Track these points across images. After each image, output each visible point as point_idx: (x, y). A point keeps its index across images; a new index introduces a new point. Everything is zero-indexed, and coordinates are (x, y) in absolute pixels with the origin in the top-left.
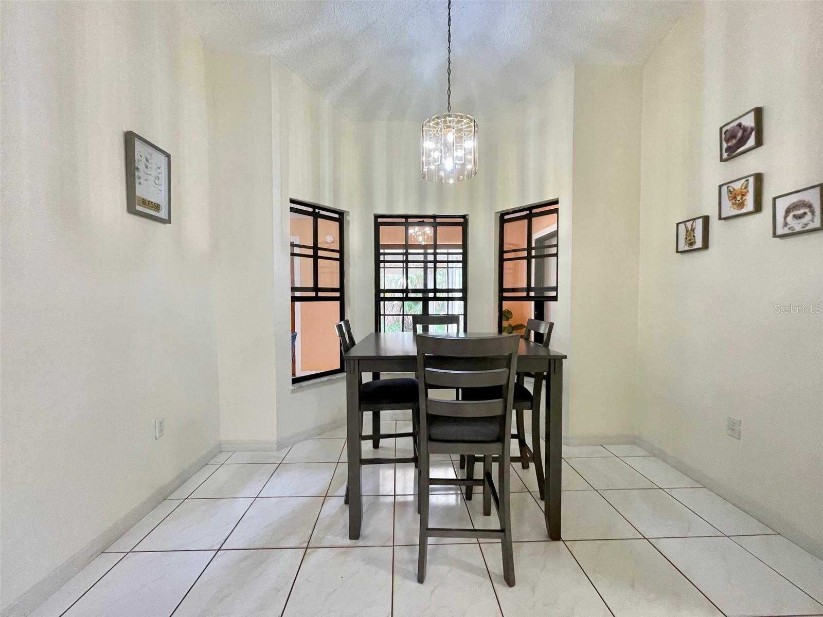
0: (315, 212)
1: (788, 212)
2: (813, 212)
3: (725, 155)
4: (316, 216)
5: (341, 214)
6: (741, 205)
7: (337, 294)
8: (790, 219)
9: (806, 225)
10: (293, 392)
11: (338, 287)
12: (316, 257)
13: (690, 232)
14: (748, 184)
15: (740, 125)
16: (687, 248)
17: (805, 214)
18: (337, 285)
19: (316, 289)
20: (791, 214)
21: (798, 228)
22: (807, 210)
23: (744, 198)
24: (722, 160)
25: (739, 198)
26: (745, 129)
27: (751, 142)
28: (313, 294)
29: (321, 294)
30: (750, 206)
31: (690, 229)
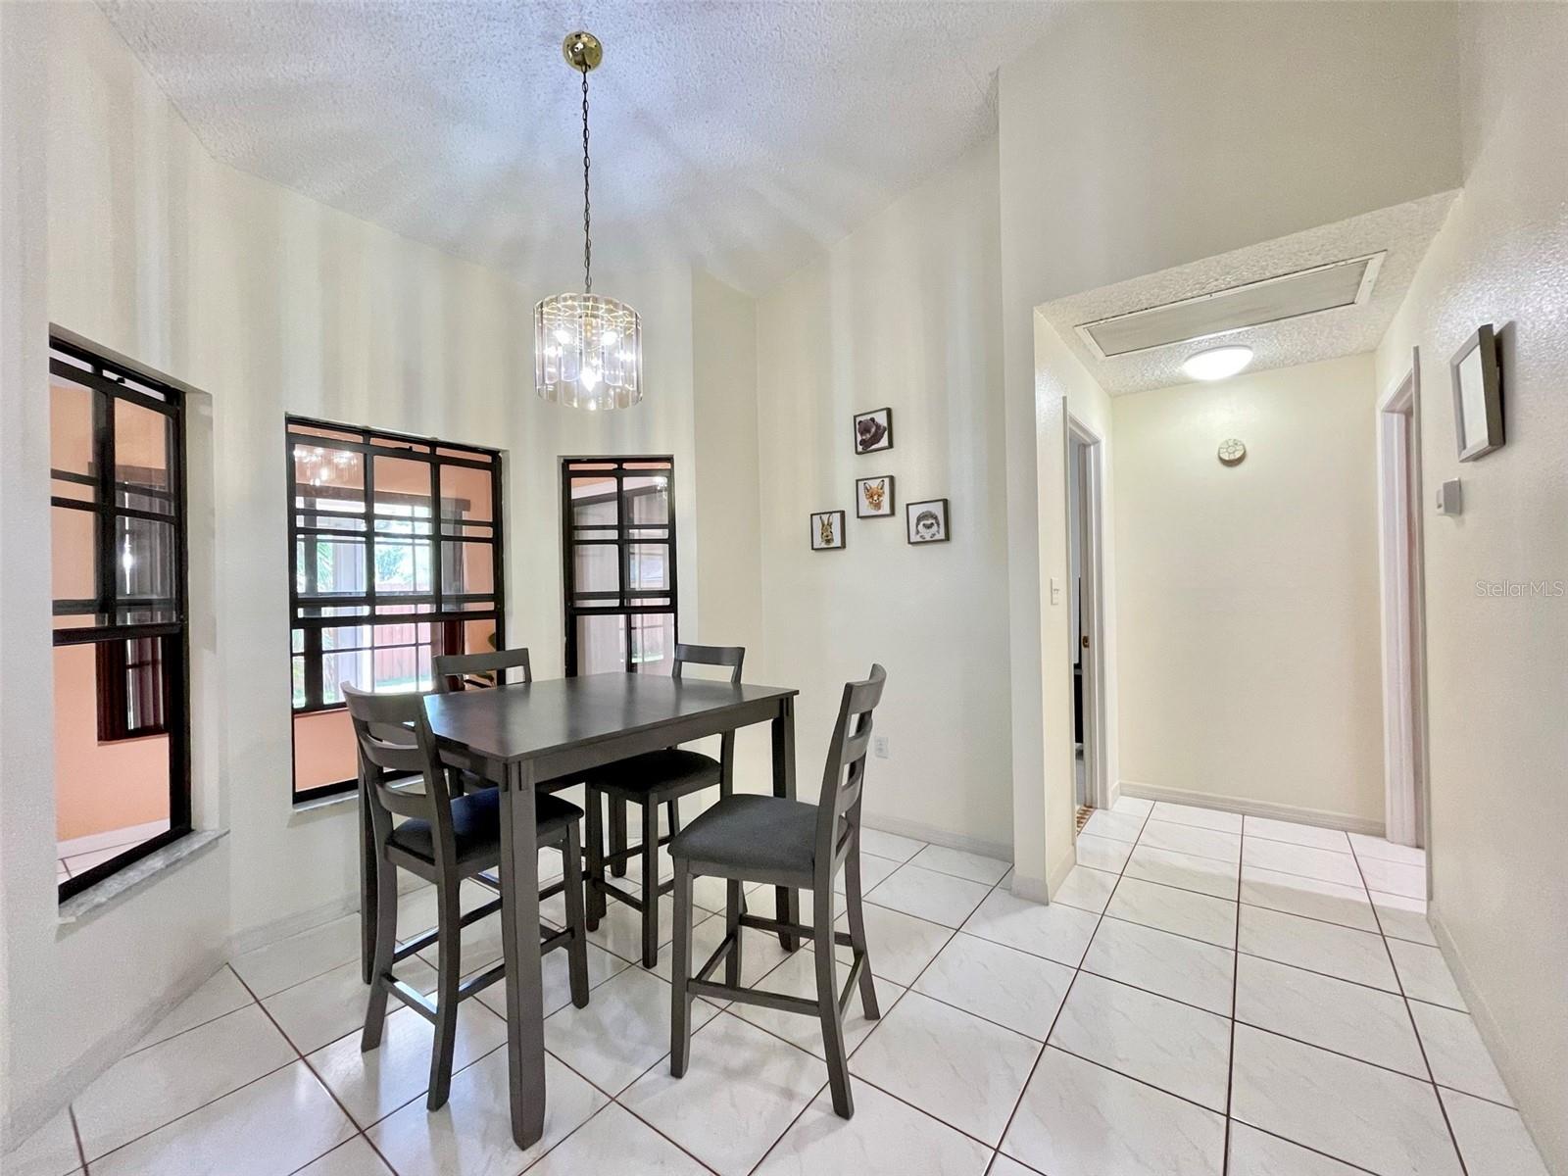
1: (919, 520)
2: (938, 524)
3: (860, 448)
6: (878, 506)
8: (921, 527)
9: (934, 535)
13: (826, 527)
14: (883, 486)
15: (873, 420)
16: (824, 545)
17: (932, 524)
20: (922, 523)
21: (928, 538)
22: (934, 521)
23: (881, 499)
24: (857, 453)
25: (875, 498)
26: (878, 426)
27: (884, 442)
30: (886, 509)
31: (826, 523)
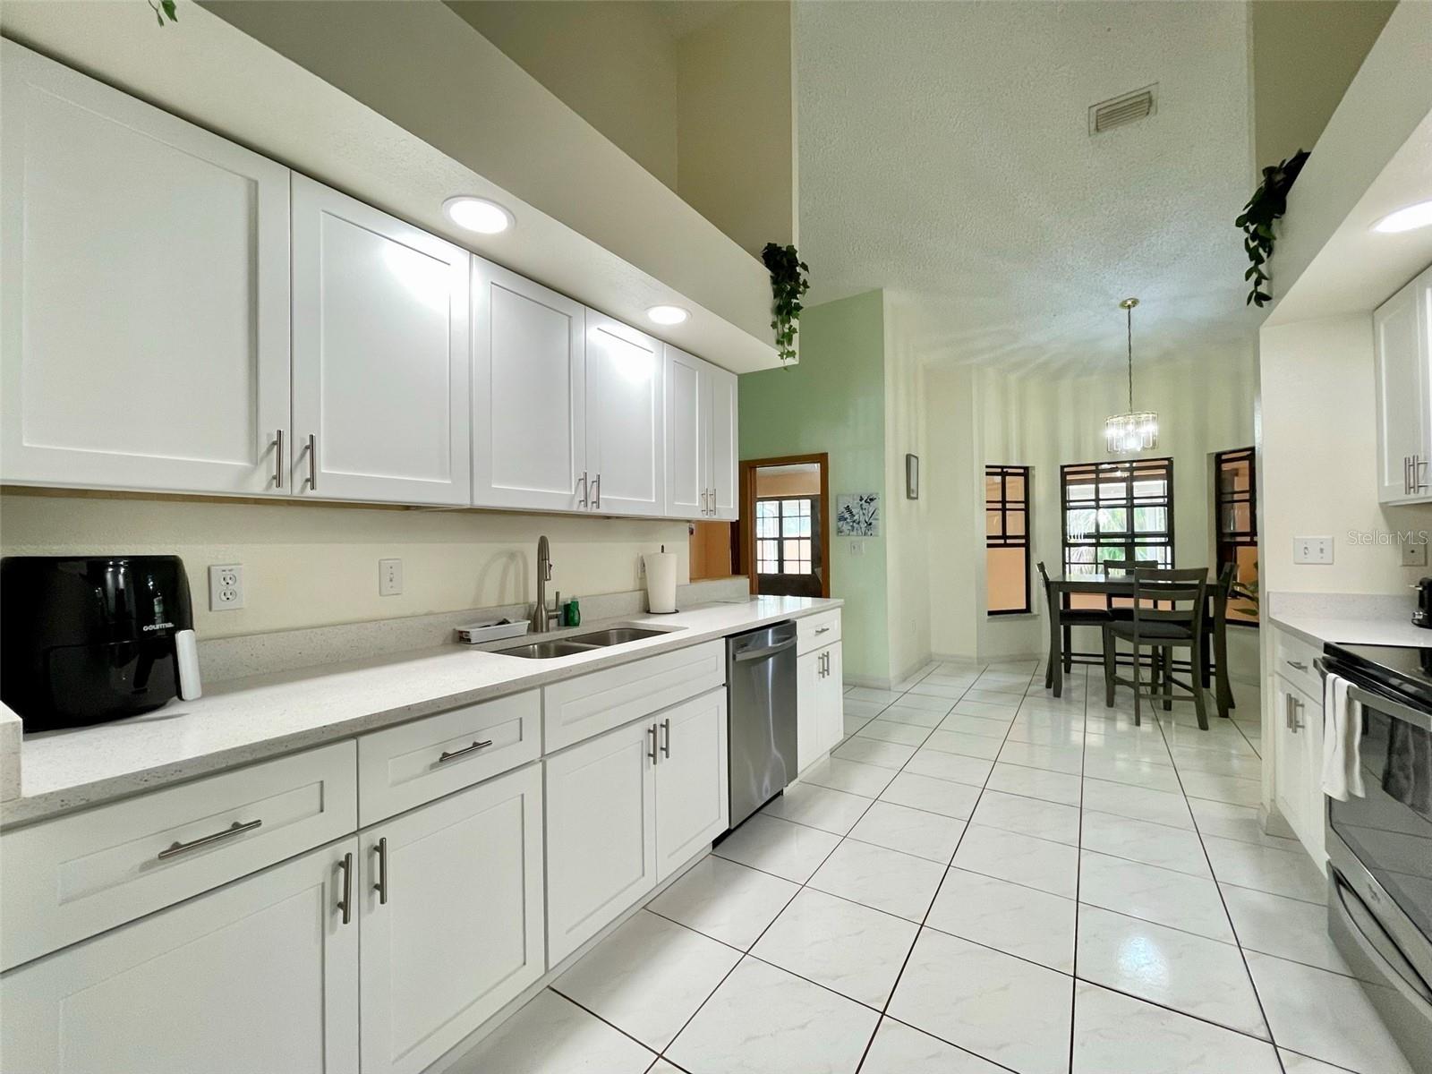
0: (1003, 472)
4: (1004, 475)
5: (1026, 469)
7: (1023, 541)
10: (989, 620)
11: (1023, 534)
12: (1004, 510)
18: (1022, 533)
19: (1004, 536)
28: (1002, 541)
29: (1009, 541)
